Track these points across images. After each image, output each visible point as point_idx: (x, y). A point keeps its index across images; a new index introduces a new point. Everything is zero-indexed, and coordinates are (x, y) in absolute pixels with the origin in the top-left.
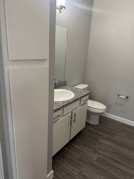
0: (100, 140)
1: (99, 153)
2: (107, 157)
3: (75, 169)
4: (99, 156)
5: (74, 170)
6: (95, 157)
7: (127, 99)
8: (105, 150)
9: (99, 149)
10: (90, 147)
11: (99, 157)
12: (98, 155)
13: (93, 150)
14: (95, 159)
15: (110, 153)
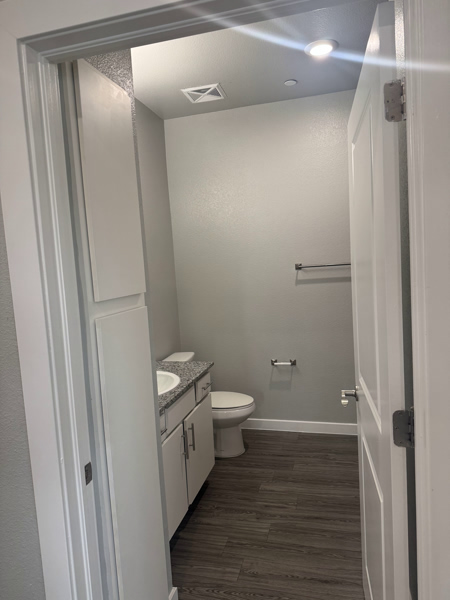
0: (262, 487)
1: (271, 515)
2: (292, 516)
3: (228, 570)
4: (273, 522)
5: (225, 573)
6: (264, 527)
7: (294, 367)
8: (280, 505)
9: (266, 506)
10: (243, 511)
11: (272, 525)
12: (270, 521)
13: (254, 514)
14: (267, 531)
15: (294, 507)
